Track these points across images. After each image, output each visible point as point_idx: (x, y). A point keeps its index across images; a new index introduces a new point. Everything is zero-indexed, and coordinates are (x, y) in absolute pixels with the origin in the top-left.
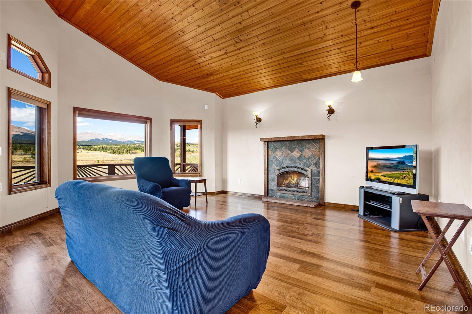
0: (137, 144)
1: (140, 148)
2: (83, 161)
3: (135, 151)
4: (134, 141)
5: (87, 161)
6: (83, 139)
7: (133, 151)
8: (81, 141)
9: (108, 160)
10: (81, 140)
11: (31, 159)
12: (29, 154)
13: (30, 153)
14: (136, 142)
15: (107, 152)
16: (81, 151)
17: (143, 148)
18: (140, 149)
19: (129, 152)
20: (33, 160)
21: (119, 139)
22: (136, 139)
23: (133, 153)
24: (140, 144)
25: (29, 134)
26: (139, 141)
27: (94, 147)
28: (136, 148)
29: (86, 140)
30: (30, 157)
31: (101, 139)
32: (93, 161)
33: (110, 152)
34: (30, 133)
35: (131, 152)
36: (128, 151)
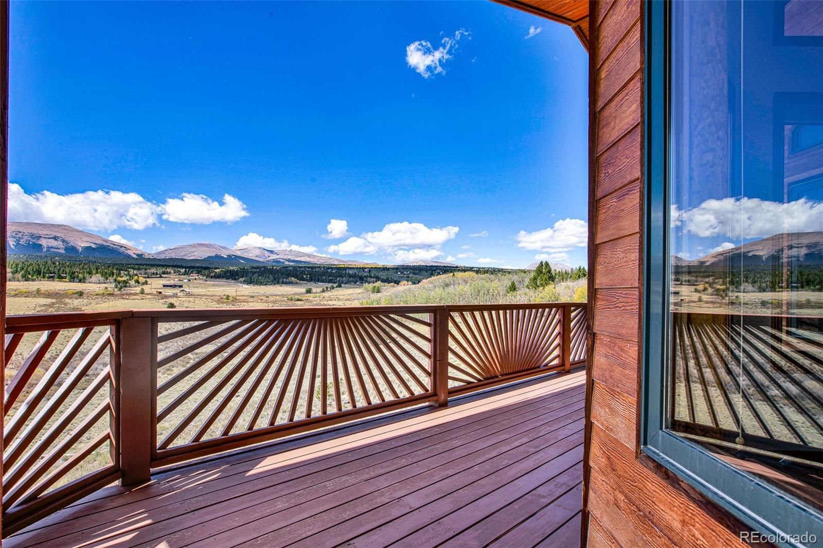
0: (289, 266)
1: (296, 274)
2: (199, 295)
3: (288, 280)
4: (284, 261)
5: (206, 295)
6: (194, 256)
7: (285, 280)
8: (192, 260)
9: (242, 296)
10: (192, 258)
11: (115, 290)
12: (111, 283)
13: (111, 279)
14: (288, 263)
15: (239, 280)
16: (194, 278)
17: (302, 273)
18: (296, 276)
19: (278, 282)
20: (119, 292)
21: (257, 256)
22: (286, 257)
23: (286, 284)
24: (295, 266)
25: (106, 246)
26: (293, 261)
27: (215, 270)
28: (290, 274)
29: (199, 258)
30: (113, 286)
31: (225, 256)
32: (216, 296)
33: (244, 281)
34: (108, 244)
35: (281, 281)
36: (275, 280)
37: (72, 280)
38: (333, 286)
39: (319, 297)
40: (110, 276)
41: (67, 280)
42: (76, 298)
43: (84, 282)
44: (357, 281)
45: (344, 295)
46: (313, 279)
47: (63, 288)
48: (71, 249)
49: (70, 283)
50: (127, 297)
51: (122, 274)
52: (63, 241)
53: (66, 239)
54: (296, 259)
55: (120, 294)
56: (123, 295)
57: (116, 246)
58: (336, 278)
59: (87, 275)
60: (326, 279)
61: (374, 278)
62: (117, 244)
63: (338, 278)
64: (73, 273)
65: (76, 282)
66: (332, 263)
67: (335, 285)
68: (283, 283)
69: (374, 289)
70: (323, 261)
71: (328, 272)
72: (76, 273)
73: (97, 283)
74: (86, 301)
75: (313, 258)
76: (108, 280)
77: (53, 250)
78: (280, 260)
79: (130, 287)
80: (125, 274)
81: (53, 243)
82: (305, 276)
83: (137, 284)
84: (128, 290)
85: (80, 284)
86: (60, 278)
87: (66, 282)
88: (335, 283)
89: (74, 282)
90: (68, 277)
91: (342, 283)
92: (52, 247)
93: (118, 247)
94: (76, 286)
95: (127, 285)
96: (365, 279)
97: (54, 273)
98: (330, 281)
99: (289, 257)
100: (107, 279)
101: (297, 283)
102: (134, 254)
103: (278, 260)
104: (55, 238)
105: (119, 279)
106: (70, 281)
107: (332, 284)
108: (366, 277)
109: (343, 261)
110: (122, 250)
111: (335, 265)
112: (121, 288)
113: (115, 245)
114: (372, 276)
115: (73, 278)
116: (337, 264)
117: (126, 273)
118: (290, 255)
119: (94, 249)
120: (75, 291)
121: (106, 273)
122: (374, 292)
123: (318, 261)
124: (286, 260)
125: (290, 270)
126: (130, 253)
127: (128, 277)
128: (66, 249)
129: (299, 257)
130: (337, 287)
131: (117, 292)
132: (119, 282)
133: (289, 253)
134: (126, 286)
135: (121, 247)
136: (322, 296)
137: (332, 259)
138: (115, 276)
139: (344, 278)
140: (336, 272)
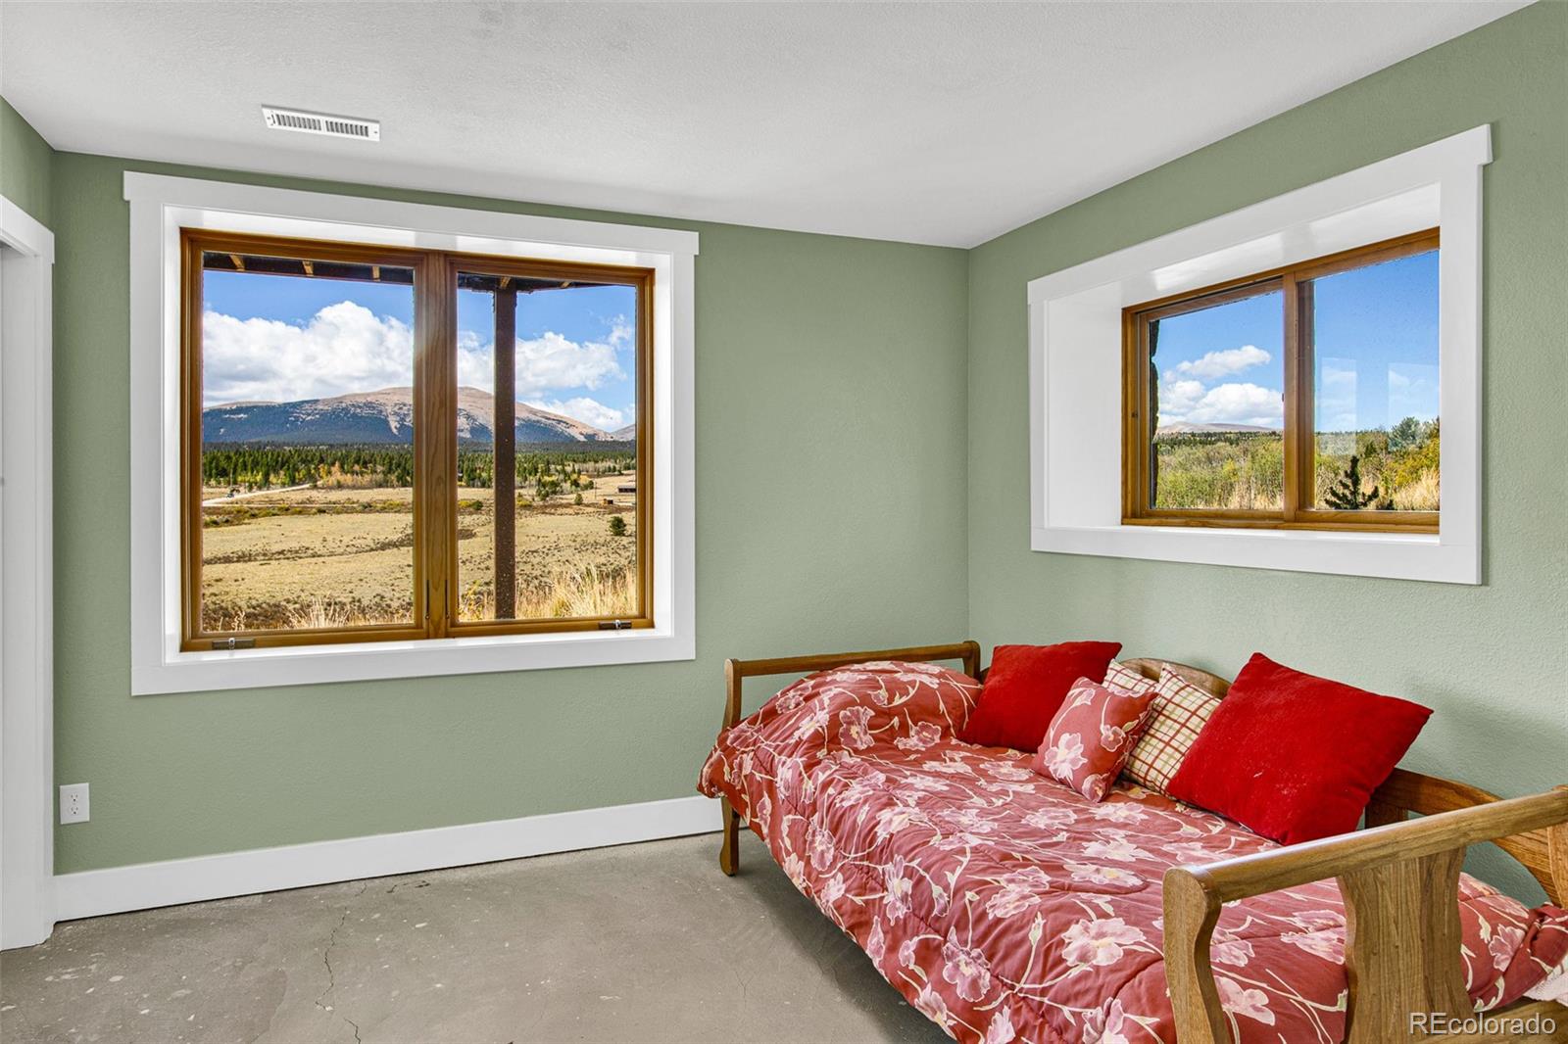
37: (471, 482)
40: (530, 474)
41: (463, 483)
42: (471, 514)
49: (468, 489)
50: (553, 511)
51: (553, 471)
55: (541, 506)
56: (546, 507)
57: (550, 422)
62: (552, 417)
65: (478, 487)
72: (478, 471)
74: (484, 517)
76: (527, 482)
79: (562, 492)
80: (557, 471)
83: (574, 487)
84: (559, 499)
85: (482, 489)
89: (474, 487)
93: (554, 422)
95: (558, 489)
100: (526, 479)
102: (581, 434)
105: (547, 479)
106: (468, 486)
110: (561, 427)
112: (547, 495)
113: (549, 419)
117: (559, 468)
121: (525, 469)
126: (574, 432)
127: (562, 477)
131: (538, 502)
132: (544, 486)
134: (555, 493)
135: (559, 422)
138: (539, 474)
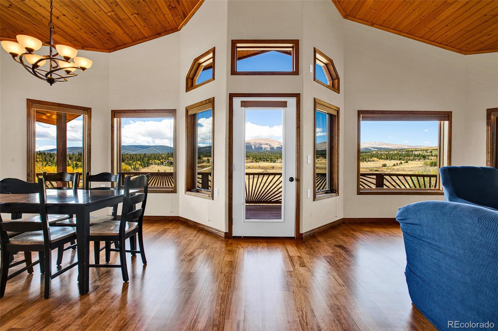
0: (374, 151)
1: (377, 156)
2: (322, 168)
3: (371, 159)
4: (371, 148)
6: (322, 148)
7: (369, 159)
8: (321, 150)
14: (373, 149)
16: (321, 159)
17: (381, 155)
18: (377, 157)
19: (366, 161)
22: (372, 146)
23: (370, 161)
24: (377, 151)
26: (377, 148)
28: (373, 156)
35: (367, 160)
36: (364, 159)
38: (401, 162)
39: (390, 169)
43: (275, 162)
44: (420, 159)
45: (408, 168)
46: (389, 158)
47: (267, 165)
48: (272, 148)
52: (270, 145)
53: (271, 144)
54: (379, 147)
58: (405, 157)
59: (276, 159)
60: (397, 158)
61: (434, 156)
63: (406, 157)
64: (272, 159)
66: (404, 148)
67: (403, 162)
68: (369, 161)
69: (432, 164)
70: (397, 147)
71: (399, 154)
73: (279, 163)
75: (390, 146)
77: (266, 149)
78: (368, 148)
81: (266, 146)
82: (383, 157)
86: (267, 161)
87: (269, 162)
88: (404, 160)
90: (270, 160)
91: (409, 160)
92: (266, 148)
94: (272, 164)
96: (427, 157)
97: (265, 159)
98: (400, 159)
99: (375, 146)
101: (377, 161)
103: (367, 148)
104: (267, 144)
107: (401, 161)
108: (428, 156)
109: (411, 146)
111: (405, 149)
114: (433, 155)
115: (272, 161)
116: (407, 148)
118: (375, 145)
119: (280, 147)
120: (271, 167)
122: (432, 166)
123: (393, 147)
124: (372, 147)
125: (374, 154)
128: (271, 148)
129: (381, 145)
130: (404, 163)
133: (374, 144)
136: (392, 169)
137: (403, 145)
139: (411, 157)
140: (405, 153)
